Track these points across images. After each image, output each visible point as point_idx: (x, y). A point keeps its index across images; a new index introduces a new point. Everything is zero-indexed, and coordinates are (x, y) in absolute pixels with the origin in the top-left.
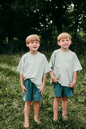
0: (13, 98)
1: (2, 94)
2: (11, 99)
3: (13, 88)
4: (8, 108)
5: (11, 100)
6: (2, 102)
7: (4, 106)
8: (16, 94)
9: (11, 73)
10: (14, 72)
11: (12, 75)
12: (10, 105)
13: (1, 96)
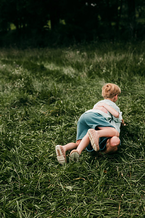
0: (73, 115)
1: (57, 110)
2: (70, 116)
3: (71, 101)
4: (69, 130)
5: (71, 118)
6: (60, 122)
7: (63, 127)
8: (76, 109)
10: (67, 76)
11: (66, 80)
12: (70, 126)
13: (56, 113)
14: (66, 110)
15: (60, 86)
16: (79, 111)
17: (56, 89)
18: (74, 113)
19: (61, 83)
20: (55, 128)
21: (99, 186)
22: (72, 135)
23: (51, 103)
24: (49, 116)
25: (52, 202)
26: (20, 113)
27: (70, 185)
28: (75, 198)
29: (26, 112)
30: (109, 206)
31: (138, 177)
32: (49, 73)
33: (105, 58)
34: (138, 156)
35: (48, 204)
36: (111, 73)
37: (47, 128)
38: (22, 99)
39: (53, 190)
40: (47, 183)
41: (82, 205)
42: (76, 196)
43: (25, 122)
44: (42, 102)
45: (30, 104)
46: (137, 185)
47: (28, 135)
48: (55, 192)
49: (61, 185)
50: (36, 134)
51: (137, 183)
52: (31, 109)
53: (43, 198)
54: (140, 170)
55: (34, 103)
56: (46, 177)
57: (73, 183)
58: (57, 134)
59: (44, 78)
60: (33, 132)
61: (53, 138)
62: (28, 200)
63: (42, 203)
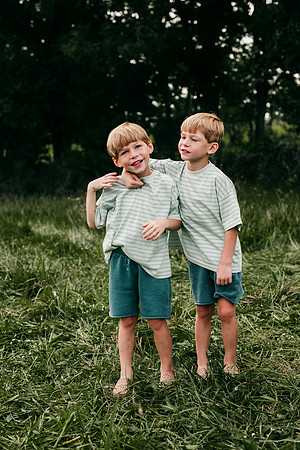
1: (40, 307)
3: (75, 291)
5: (70, 323)
7: (50, 341)
8: (83, 306)
9: (67, 247)
10: (74, 247)
12: (67, 339)
13: (39, 314)
14: (62, 308)
16: (89, 308)
18: (77, 314)
20: (32, 343)
22: (66, 357)
24: (25, 320)
32: (37, 240)
37: (15, 342)
44: (14, 294)
59: (27, 248)
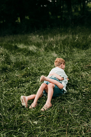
2: (34, 76)
3: (34, 67)
6: (28, 81)
7: (30, 84)
10: (32, 51)
11: (31, 54)
12: (35, 83)
13: (25, 75)
14: (32, 73)
15: (27, 58)
16: (40, 73)
17: (25, 60)
18: (37, 75)
19: (28, 56)
20: (25, 85)
21: (54, 120)
22: (36, 88)
23: (22, 69)
24: (21, 77)
25: (25, 133)
26: (3, 77)
27: (35, 121)
28: (39, 129)
29: (7, 76)
30: (61, 132)
31: (78, 112)
32: (20, 50)
33: (55, 38)
34: (77, 99)
35: (22, 134)
36: (59, 48)
37: (20, 85)
38: (3, 68)
39: (25, 125)
40: (21, 121)
41: (44, 133)
42: (40, 127)
43: (6, 83)
44: (17, 69)
45: (9, 71)
46: (78, 117)
47: (8, 91)
48: (27, 126)
49: (30, 121)
50: (13, 90)
51: (78, 116)
52: (10, 74)
53: (19, 130)
54: (79, 107)
55: (11, 70)
56: (21, 117)
57: (37, 119)
58: (27, 88)
59: (17, 53)
60: (11, 88)
61: (24, 91)
62: (10, 133)
63: (18, 134)
